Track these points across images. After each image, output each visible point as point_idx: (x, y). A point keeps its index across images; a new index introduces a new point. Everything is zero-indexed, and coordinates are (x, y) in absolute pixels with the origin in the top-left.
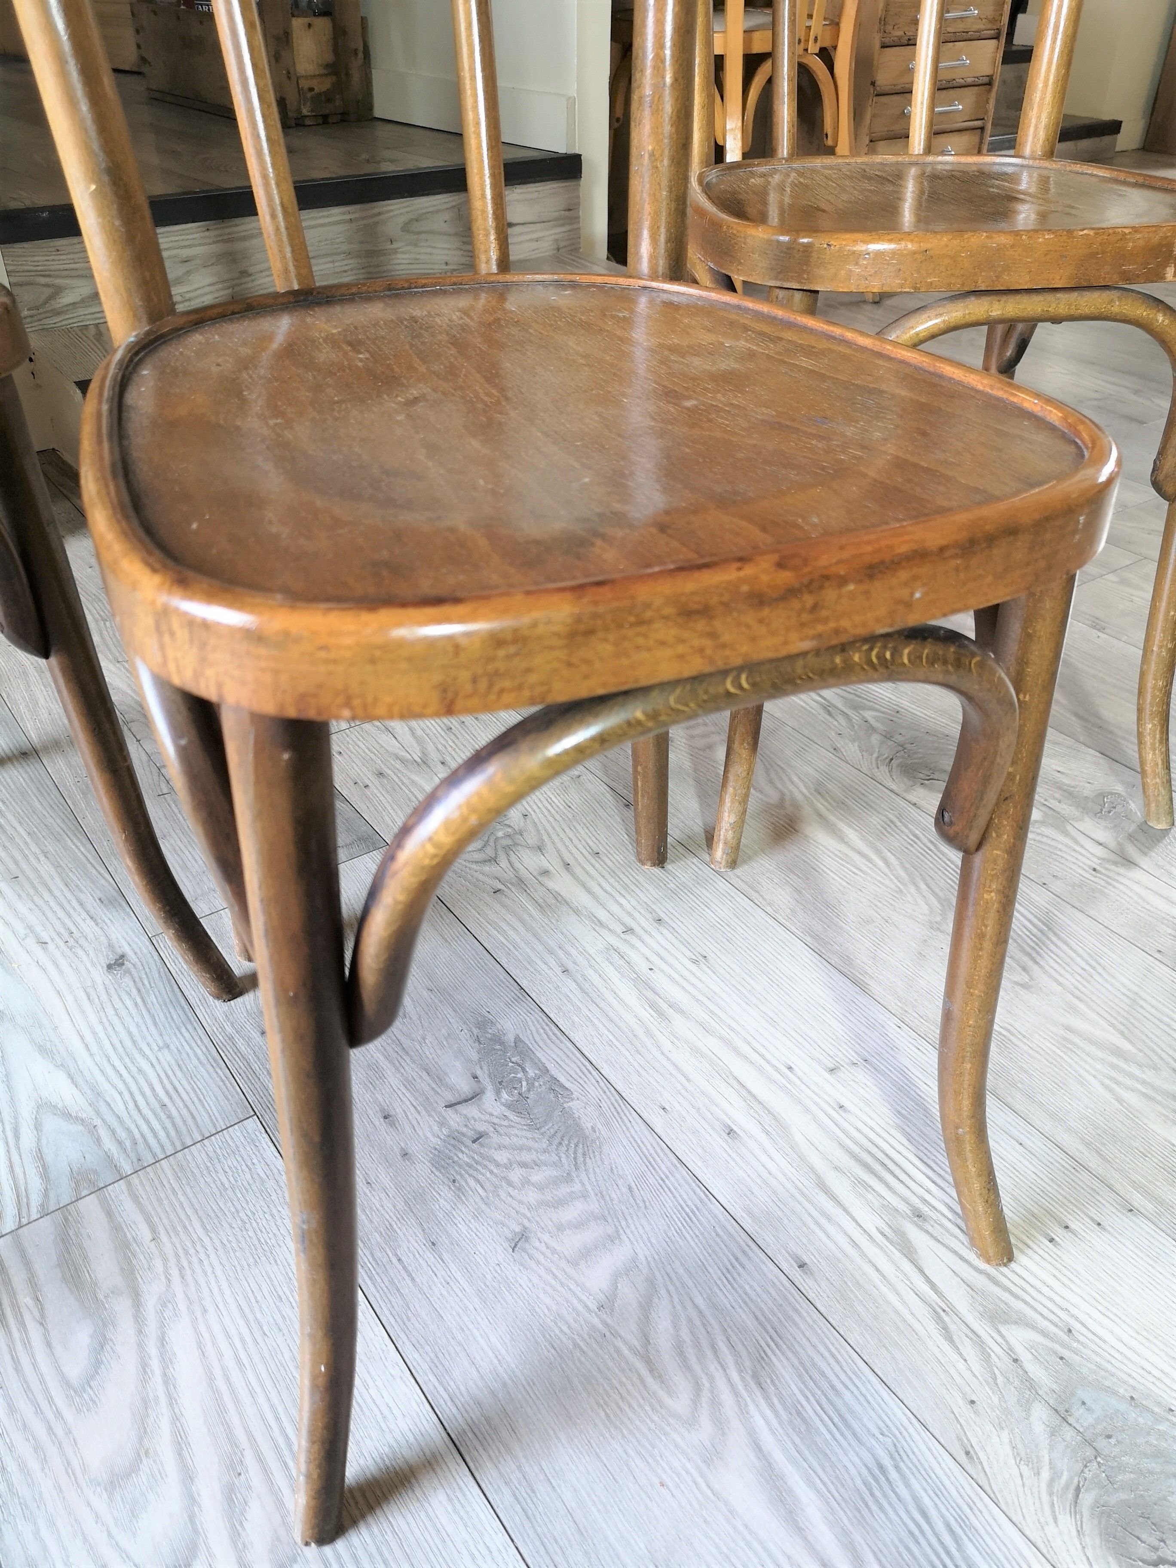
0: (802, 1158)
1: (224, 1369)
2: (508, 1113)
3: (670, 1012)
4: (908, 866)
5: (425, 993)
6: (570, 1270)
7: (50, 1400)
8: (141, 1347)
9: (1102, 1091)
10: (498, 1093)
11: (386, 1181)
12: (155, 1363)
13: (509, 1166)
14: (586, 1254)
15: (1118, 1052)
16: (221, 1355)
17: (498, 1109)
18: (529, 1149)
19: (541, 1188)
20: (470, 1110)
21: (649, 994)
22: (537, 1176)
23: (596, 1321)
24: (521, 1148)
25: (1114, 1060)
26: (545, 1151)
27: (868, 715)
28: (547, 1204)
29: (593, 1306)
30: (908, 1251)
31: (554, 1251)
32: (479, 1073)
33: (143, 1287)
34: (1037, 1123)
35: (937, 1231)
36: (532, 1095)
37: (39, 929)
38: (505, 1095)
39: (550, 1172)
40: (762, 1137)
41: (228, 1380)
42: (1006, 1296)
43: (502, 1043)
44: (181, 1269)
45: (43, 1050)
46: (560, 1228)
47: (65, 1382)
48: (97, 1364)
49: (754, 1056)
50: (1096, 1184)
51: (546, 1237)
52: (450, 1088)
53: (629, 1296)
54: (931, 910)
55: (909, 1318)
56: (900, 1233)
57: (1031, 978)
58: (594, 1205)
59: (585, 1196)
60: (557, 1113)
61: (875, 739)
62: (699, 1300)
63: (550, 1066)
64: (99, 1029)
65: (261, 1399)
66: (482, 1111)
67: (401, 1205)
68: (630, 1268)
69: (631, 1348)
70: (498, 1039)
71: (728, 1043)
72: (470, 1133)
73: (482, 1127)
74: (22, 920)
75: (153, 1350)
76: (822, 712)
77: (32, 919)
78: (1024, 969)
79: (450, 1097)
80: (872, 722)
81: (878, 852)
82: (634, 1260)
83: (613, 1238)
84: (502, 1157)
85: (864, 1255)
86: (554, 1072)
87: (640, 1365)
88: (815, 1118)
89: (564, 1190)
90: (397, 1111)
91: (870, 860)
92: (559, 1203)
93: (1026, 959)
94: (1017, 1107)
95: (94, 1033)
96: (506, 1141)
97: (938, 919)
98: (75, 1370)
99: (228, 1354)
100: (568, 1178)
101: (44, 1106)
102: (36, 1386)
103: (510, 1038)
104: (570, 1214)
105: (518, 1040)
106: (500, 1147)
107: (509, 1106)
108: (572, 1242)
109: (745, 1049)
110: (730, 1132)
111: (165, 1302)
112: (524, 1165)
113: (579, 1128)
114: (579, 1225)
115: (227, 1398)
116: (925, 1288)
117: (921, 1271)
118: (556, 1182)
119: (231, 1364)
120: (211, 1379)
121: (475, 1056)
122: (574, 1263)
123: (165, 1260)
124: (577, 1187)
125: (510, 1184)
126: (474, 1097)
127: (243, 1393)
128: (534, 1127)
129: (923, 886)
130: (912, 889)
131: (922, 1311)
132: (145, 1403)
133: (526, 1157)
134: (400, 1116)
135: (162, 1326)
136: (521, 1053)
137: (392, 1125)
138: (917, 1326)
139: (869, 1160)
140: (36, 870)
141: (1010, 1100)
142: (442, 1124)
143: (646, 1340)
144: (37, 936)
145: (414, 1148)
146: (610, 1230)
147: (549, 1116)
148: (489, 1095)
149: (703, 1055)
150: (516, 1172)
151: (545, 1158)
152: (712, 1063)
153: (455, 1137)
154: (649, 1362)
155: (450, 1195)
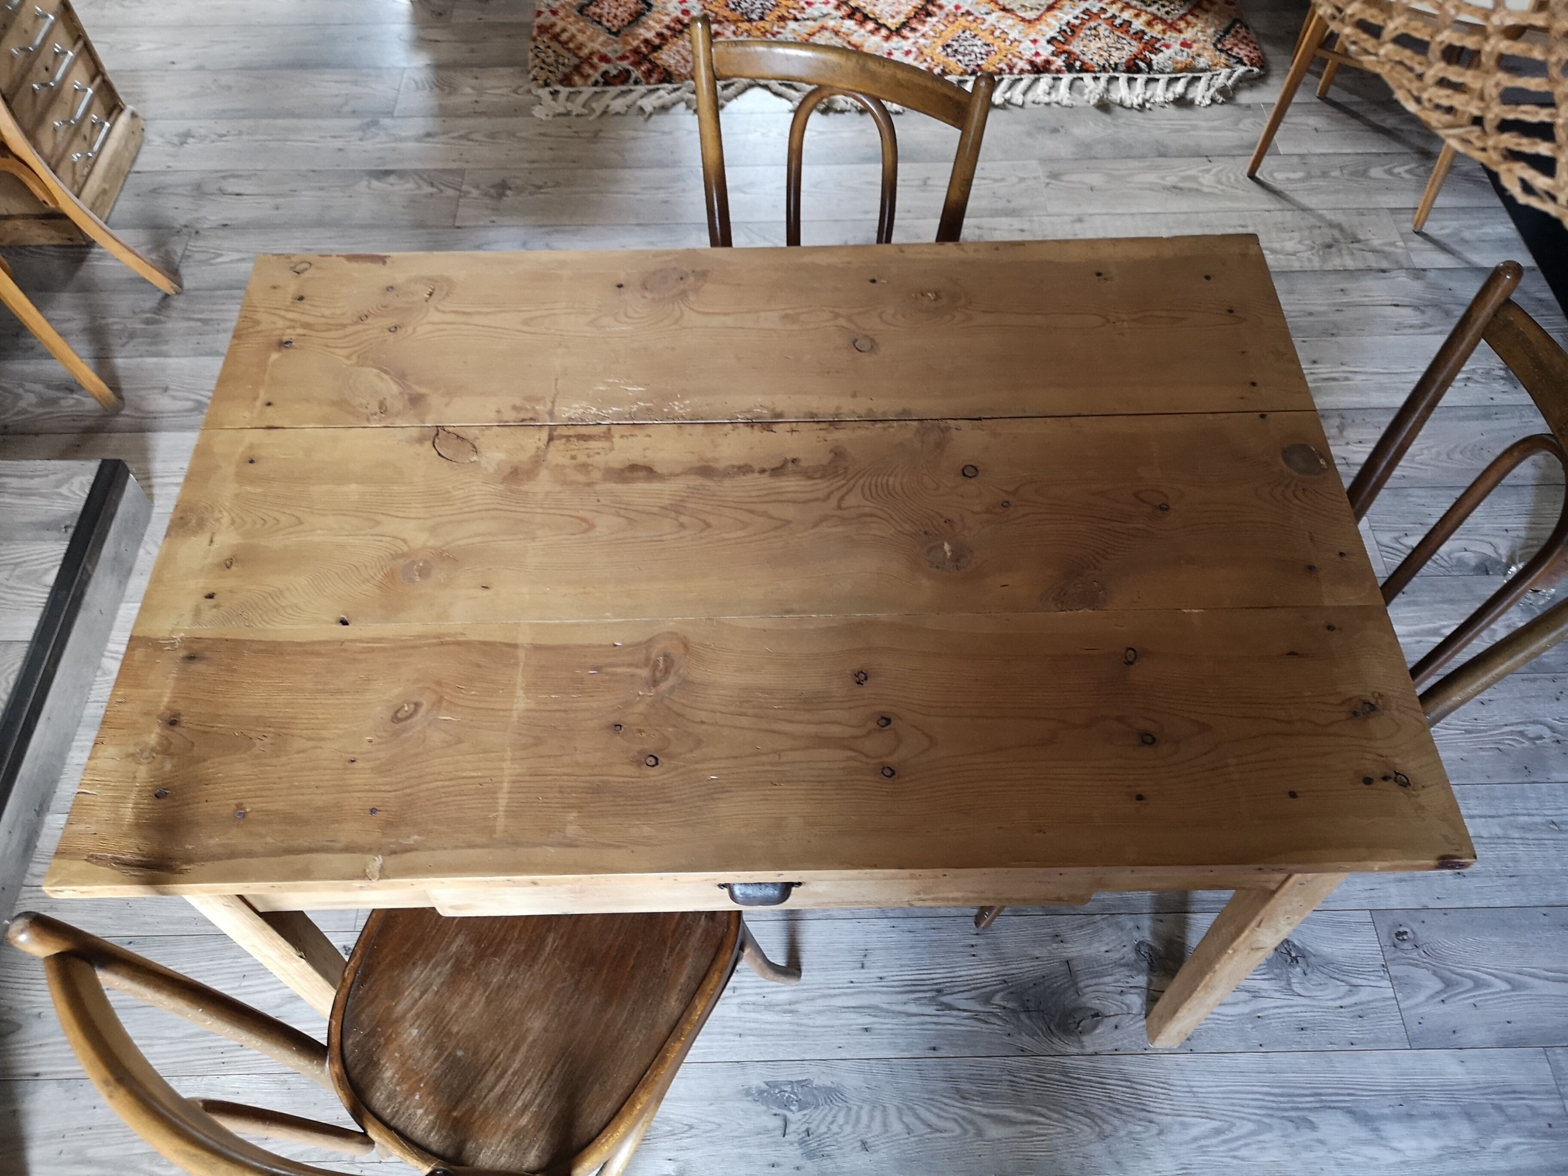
0: (893, 1012)
2: (805, 1112)
3: (793, 1007)
5: (712, 1108)
6: (889, 1134)
10: (791, 1110)
13: (829, 1129)
14: (885, 1124)
17: (799, 1115)
18: (826, 1115)
19: (847, 1122)
20: (791, 1128)
21: (777, 1008)
22: (841, 1120)
23: (913, 1139)
24: (824, 1118)
26: (831, 1109)
28: (855, 1126)
29: (907, 1136)
31: (877, 1136)
32: (774, 1112)
35: (948, 990)
36: (800, 1097)
38: (793, 1108)
39: (842, 1114)
40: (876, 1019)
42: (984, 990)
43: (765, 1091)
46: (869, 1127)
49: (837, 991)
52: (775, 1129)
53: (909, 1119)
56: (942, 1004)
59: (861, 1108)
60: (816, 1092)
62: (926, 1096)
63: (790, 1079)
66: (795, 1123)
68: (900, 1111)
70: (761, 1092)
72: (804, 1135)
73: (804, 1128)
79: (779, 1132)
82: (898, 1108)
83: (885, 1109)
84: (823, 1129)
86: (794, 1079)
87: (938, 1135)
88: (879, 992)
89: (853, 1113)
90: (772, 1159)
92: (858, 1120)
96: (816, 1123)
100: (849, 1109)
103: (764, 1087)
104: (865, 1119)
105: (767, 1083)
106: (818, 1126)
107: (800, 1110)
108: (877, 1127)
110: (866, 1030)
112: (832, 1123)
113: (830, 1088)
114: (872, 1118)
116: (965, 1014)
118: (848, 1114)
121: (764, 1108)
122: (886, 1131)
124: (855, 1108)
125: (838, 1133)
126: (786, 1121)
128: (817, 1107)
133: (829, 1119)
134: (776, 1159)
136: (775, 1087)
137: (779, 1165)
139: (909, 988)
142: (791, 1144)
143: (930, 1126)
145: (798, 1163)
146: (880, 1108)
147: (815, 1096)
148: (789, 1114)
149: (824, 1011)
150: (835, 1128)
151: (834, 1112)
152: (830, 1011)
153: (802, 1142)
154: (937, 1131)
155: (829, 1161)
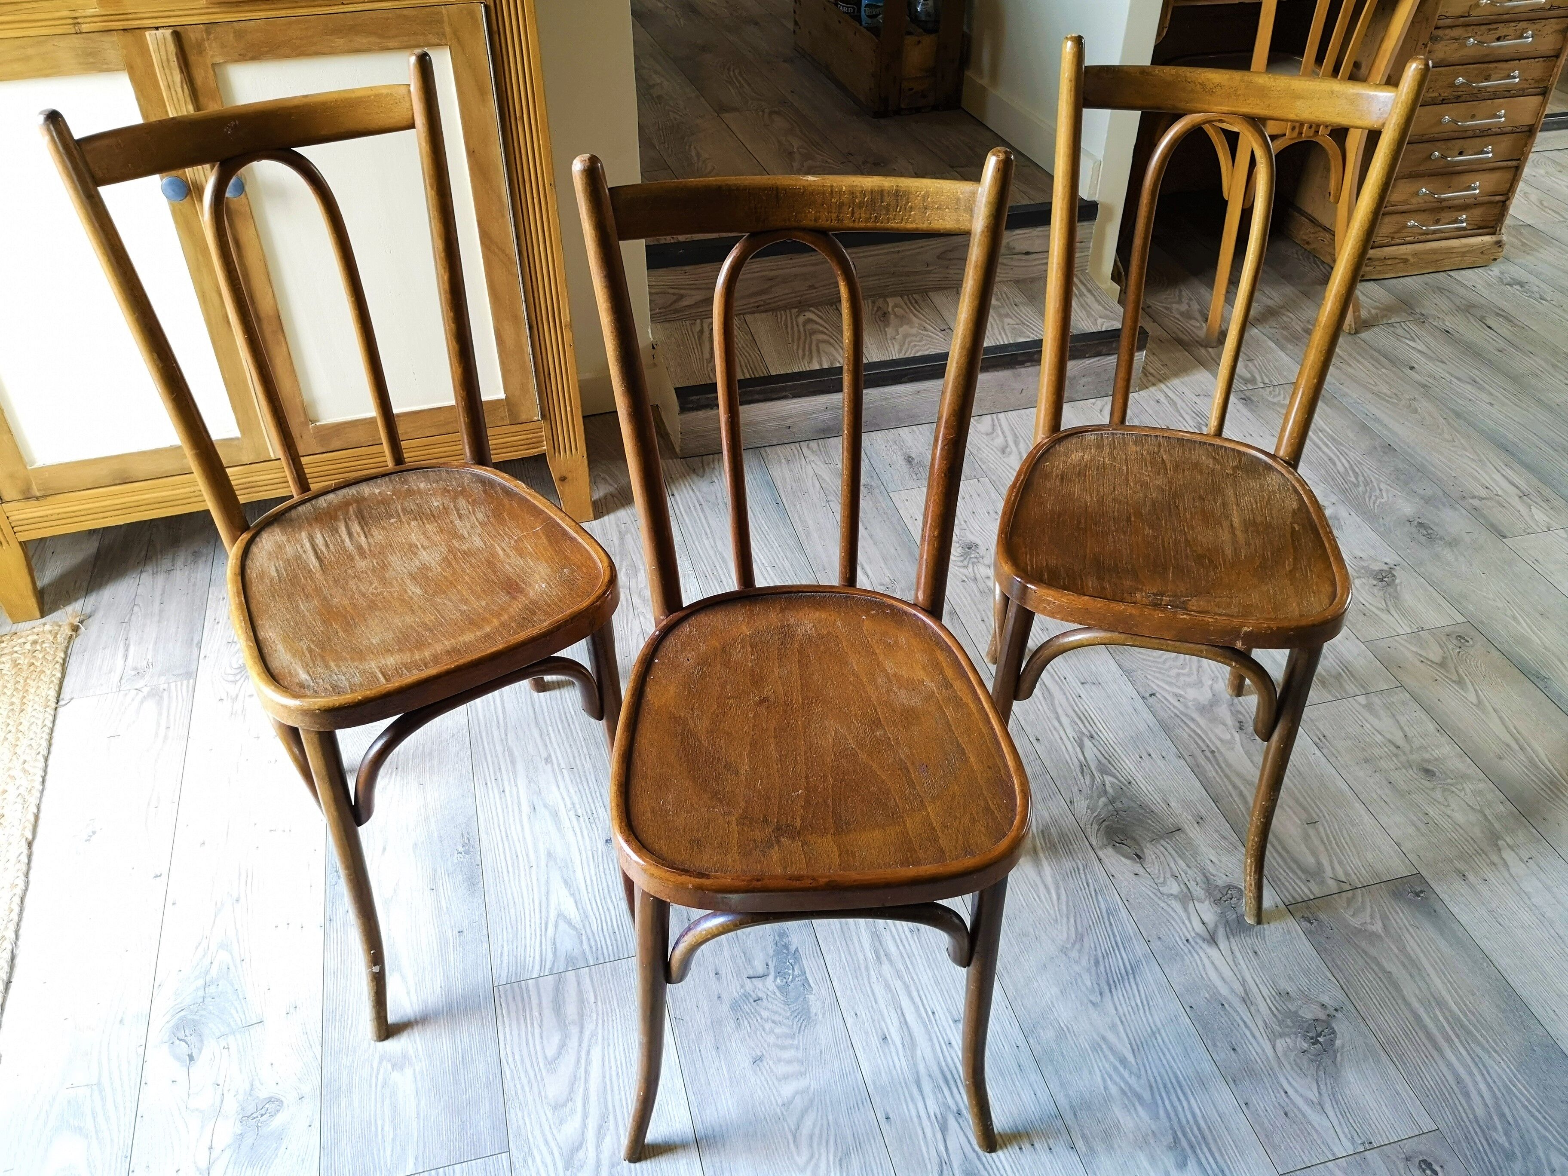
0: (915, 1064)
1: (611, 1075)
2: (776, 991)
3: (884, 958)
4: (1071, 904)
6: (776, 1083)
7: (538, 1063)
8: (579, 1052)
9: (1099, 1079)
10: (776, 978)
11: (706, 1009)
12: (583, 1061)
13: (766, 1020)
14: (786, 1077)
15: (1123, 1061)
16: (611, 1068)
17: (772, 987)
18: (780, 1015)
19: (778, 1037)
20: (759, 983)
21: (877, 944)
22: (778, 1030)
23: (778, 1111)
24: (776, 1013)
25: (1118, 1064)
26: (787, 1018)
27: (1108, 779)
28: (776, 1046)
29: (780, 1104)
30: (944, 1129)
31: (772, 1071)
32: (770, 963)
33: (586, 1025)
34: (1051, 1086)
35: (964, 1124)
36: (792, 985)
37: (578, 806)
38: (778, 980)
39: (786, 1030)
40: (900, 1047)
41: (611, 1080)
42: (980, 1167)
43: (788, 950)
44: (603, 1021)
45: (566, 882)
46: (780, 1060)
47: (546, 1058)
48: (560, 1053)
49: (917, 1000)
50: (1063, 1128)
51: (771, 1063)
52: (753, 967)
53: (799, 1103)
54: (1068, 938)
55: (927, 1161)
56: (945, 1119)
57: (1102, 1001)
58: (800, 1055)
59: (797, 1048)
60: (801, 999)
61: (1103, 800)
62: (830, 1118)
63: (807, 971)
64: (594, 878)
65: (623, 1093)
66: (764, 986)
67: (709, 1023)
68: (804, 1091)
69: (789, 1128)
70: (786, 947)
71: (907, 988)
72: (754, 996)
73: (761, 995)
74: (570, 798)
75: (583, 1055)
76: (1078, 769)
77: (576, 799)
78: (1101, 994)
79: (751, 973)
80: (1108, 784)
81: (1057, 888)
82: (808, 1088)
83: (802, 1074)
84: (765, 1014)
85: (921, 1123)
86: (808, 975)
87: (790, 1138)
88: (933, 1046)
89: (789, 1042)
90: (723, 972)
91: (1049, 893)
92: (783, 1048)
93: (1106, 988)
94: (1046, 1074)
95: (592, 881)
96: (770, 1006)
97: (1069, 946)
98: (551, 1052)
99: (614, 1068)
100: (793, 1037)
101: (560, 915)
102: (533, 1054)
103: (793, 949)
104: (787, 1055)
105: (797, 950)
106: (766, 1009)
107: (778, 987)
108: (782, 1069)
109: (915, 994)
110: (885, 1038)
111: (593, 1035)
112: (774, 1022)
113: (809, 1011)
114: (789, 1062)
115: (609, 1088)
116: (942, 1150)
117: (945, 1141)
118: (786, 1036)
119: (614, 1073)
120: (604, 1077)
121: (771, 953)
122: (779, 1080)
123: (598, 1015)
124: (796, 1042)
125: (764, 1030)
126: (763, 976)
127: (616, 1088)
128: (786, 1003)
129: (1072, 920)
130: (1065, 919)
131: (935, 1160)
132: (575, 1077)
133: (777, 1018)
134: (724, 976)
135: (589, 1046)
136: (795, 959)
137: (718, 979)
138: (929, 1166)
139: (949, 1077)
140: (583, 766)
141: (1043, 1069)
142: (742, 987)
143: (798, 1127)
144: (576, 811)
145: (723, 996)
146: (803, 1069)
147: (797, 999)
148: (771, 978)
149: (890, 990)
150: (769, 1025)
151: (786, 1021)
152: (893, 997)
153: (746, 996)
154: (795, 1137)
155: (734, 1026)
